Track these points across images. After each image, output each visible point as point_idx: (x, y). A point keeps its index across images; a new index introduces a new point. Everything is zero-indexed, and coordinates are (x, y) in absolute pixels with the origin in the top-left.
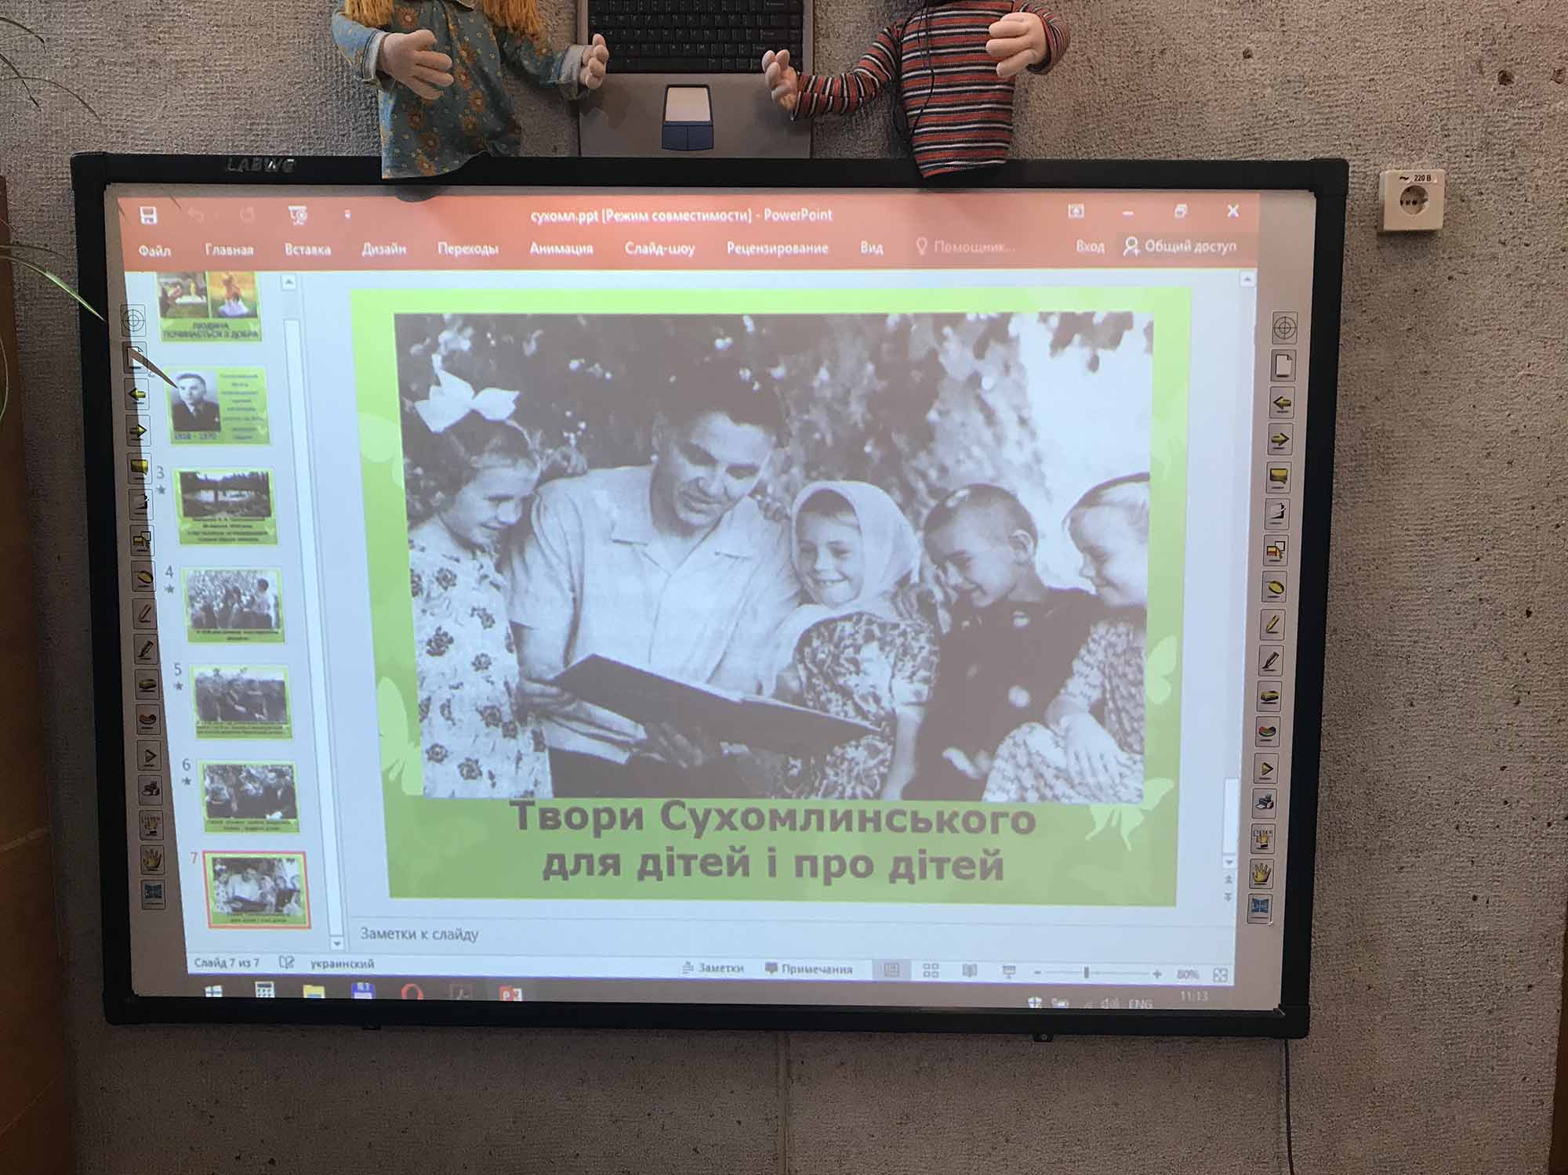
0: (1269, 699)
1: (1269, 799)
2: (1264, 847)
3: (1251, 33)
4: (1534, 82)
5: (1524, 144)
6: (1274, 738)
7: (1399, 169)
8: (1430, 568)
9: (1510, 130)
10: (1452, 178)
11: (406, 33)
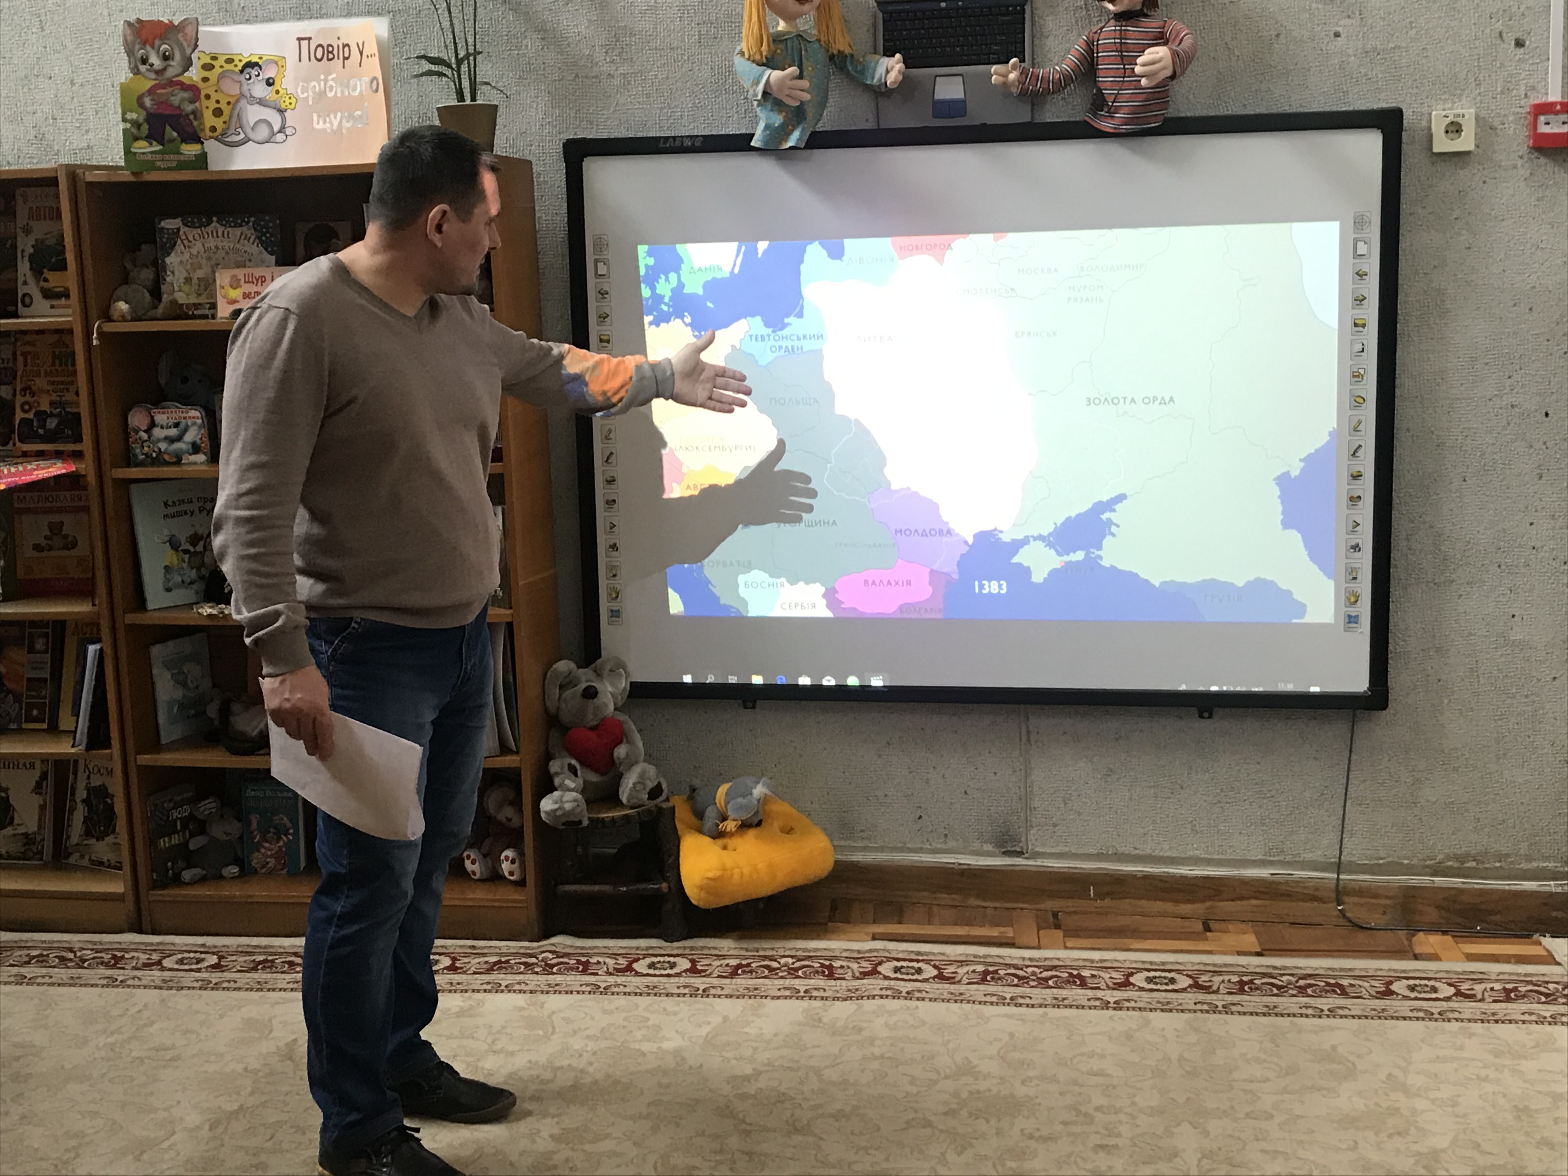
0: (1356, 476)
1: (1357, 546)
2: (1354, 578)
3: (1339, 20)
4: (1540, 45)
5: (1533, 88)
6: (1360, 503)
7: (1444, 110)
8: (1476, 384)
9: (1524, 79)
10: (1483, 113)
11: (783, 69)
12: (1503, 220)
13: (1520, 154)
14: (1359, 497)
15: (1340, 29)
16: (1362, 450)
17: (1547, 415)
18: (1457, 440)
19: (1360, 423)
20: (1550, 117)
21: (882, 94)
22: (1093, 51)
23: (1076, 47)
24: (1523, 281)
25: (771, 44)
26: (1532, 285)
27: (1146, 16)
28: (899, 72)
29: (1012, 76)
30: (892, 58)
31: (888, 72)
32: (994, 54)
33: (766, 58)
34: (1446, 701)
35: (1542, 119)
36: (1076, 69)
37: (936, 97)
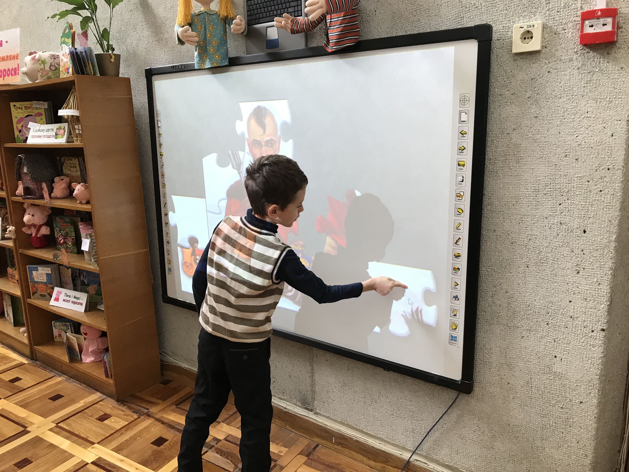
0: (458, 256)
1: (457, 296)
2: (455, 315)
6: (459, 272)
7: (522, 23)
8: (537, 207)
10: (550, 23)
12: (560, 98)
13: (576, 50)
14: (459, 269)
16: (460, 241)
17: (585, 232)
18: (524, 241)
19: (460, 224)
20: (593, 22)
25: (194, 17)
26: (579, 143)
35: (587, 22)
37: (268, 38)
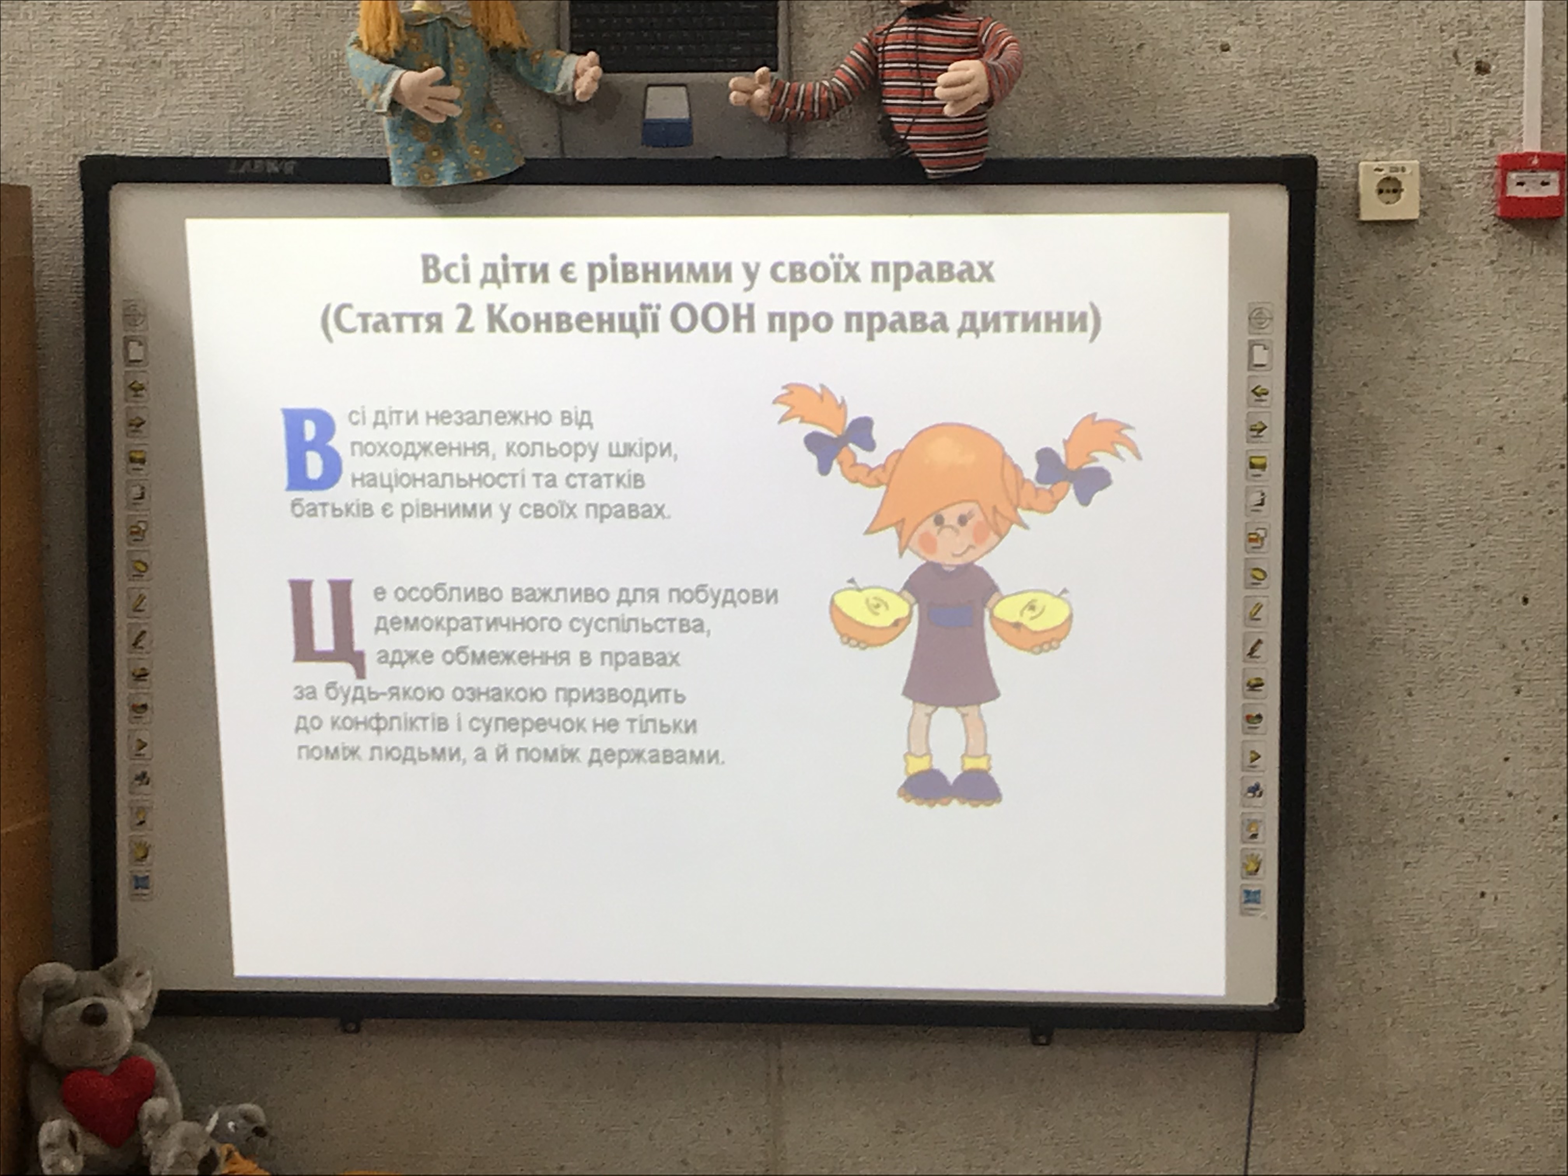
0: (1255, 686)
1: (1257, 787)
2: (1254, 836)
3: (1228, 27)
4: (1511, 72)
5: (1502, 133)
6: (1262, 725)
7: (1377, 160)
8: (1424, 555)
9: (1487, 119)
10: (1432, 166)
11: (420, 71)
12: (1460, 320)
13: (1485, 226)
14: (1259, 717)
15: (1229, 40)
16: (1262, 647)
17: (1526, 601)
18: (1398, 635)
19: (1259, 607)
20: (1525, 175)
21: (569, 108)
22: (876, 59)
23: (852, 52)
24: (1490, 407)
25: (403, 31)
26: (1503, 414)
27: (953, 12)
28: (594, 79)
29: (759, 93)
30: (584, 58)
31: (576, 77)
32: (734, 57)
33: (396, 51)
34: (1389, 1021)
35: (1513, 176)
36: (852, 85)
37: (649, 115)
